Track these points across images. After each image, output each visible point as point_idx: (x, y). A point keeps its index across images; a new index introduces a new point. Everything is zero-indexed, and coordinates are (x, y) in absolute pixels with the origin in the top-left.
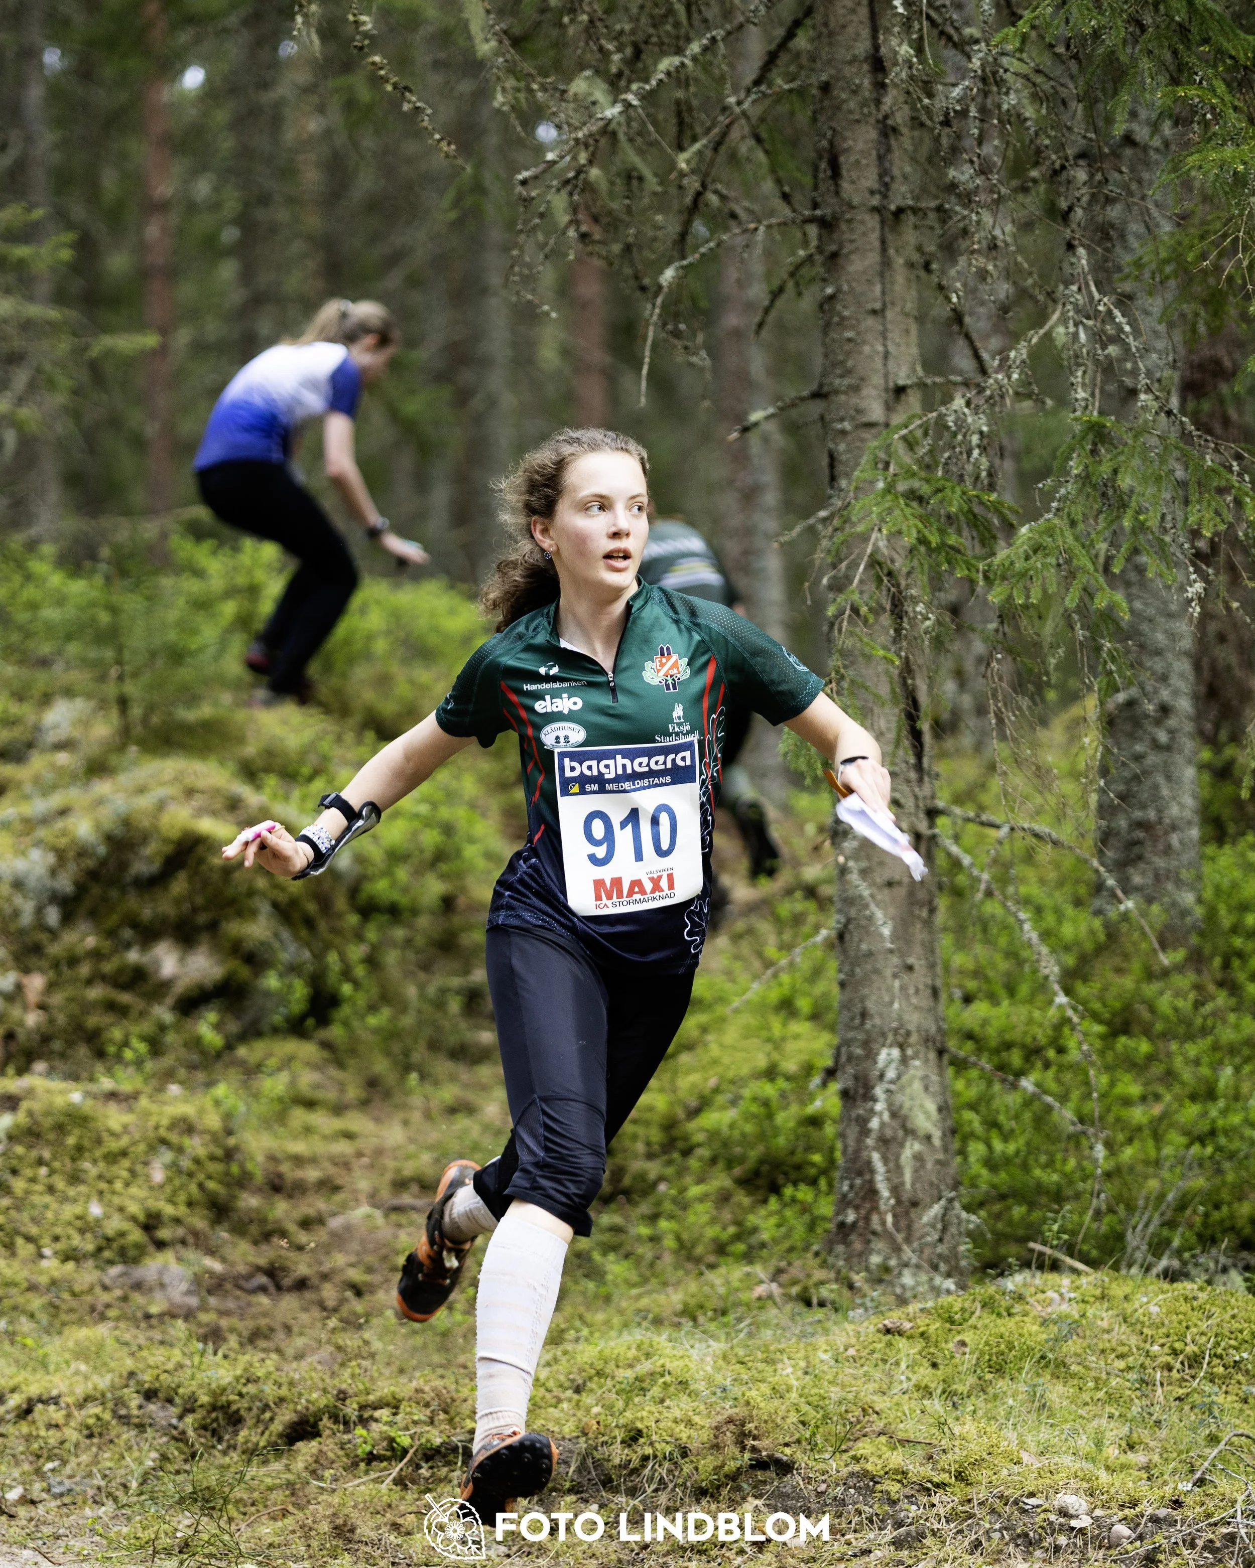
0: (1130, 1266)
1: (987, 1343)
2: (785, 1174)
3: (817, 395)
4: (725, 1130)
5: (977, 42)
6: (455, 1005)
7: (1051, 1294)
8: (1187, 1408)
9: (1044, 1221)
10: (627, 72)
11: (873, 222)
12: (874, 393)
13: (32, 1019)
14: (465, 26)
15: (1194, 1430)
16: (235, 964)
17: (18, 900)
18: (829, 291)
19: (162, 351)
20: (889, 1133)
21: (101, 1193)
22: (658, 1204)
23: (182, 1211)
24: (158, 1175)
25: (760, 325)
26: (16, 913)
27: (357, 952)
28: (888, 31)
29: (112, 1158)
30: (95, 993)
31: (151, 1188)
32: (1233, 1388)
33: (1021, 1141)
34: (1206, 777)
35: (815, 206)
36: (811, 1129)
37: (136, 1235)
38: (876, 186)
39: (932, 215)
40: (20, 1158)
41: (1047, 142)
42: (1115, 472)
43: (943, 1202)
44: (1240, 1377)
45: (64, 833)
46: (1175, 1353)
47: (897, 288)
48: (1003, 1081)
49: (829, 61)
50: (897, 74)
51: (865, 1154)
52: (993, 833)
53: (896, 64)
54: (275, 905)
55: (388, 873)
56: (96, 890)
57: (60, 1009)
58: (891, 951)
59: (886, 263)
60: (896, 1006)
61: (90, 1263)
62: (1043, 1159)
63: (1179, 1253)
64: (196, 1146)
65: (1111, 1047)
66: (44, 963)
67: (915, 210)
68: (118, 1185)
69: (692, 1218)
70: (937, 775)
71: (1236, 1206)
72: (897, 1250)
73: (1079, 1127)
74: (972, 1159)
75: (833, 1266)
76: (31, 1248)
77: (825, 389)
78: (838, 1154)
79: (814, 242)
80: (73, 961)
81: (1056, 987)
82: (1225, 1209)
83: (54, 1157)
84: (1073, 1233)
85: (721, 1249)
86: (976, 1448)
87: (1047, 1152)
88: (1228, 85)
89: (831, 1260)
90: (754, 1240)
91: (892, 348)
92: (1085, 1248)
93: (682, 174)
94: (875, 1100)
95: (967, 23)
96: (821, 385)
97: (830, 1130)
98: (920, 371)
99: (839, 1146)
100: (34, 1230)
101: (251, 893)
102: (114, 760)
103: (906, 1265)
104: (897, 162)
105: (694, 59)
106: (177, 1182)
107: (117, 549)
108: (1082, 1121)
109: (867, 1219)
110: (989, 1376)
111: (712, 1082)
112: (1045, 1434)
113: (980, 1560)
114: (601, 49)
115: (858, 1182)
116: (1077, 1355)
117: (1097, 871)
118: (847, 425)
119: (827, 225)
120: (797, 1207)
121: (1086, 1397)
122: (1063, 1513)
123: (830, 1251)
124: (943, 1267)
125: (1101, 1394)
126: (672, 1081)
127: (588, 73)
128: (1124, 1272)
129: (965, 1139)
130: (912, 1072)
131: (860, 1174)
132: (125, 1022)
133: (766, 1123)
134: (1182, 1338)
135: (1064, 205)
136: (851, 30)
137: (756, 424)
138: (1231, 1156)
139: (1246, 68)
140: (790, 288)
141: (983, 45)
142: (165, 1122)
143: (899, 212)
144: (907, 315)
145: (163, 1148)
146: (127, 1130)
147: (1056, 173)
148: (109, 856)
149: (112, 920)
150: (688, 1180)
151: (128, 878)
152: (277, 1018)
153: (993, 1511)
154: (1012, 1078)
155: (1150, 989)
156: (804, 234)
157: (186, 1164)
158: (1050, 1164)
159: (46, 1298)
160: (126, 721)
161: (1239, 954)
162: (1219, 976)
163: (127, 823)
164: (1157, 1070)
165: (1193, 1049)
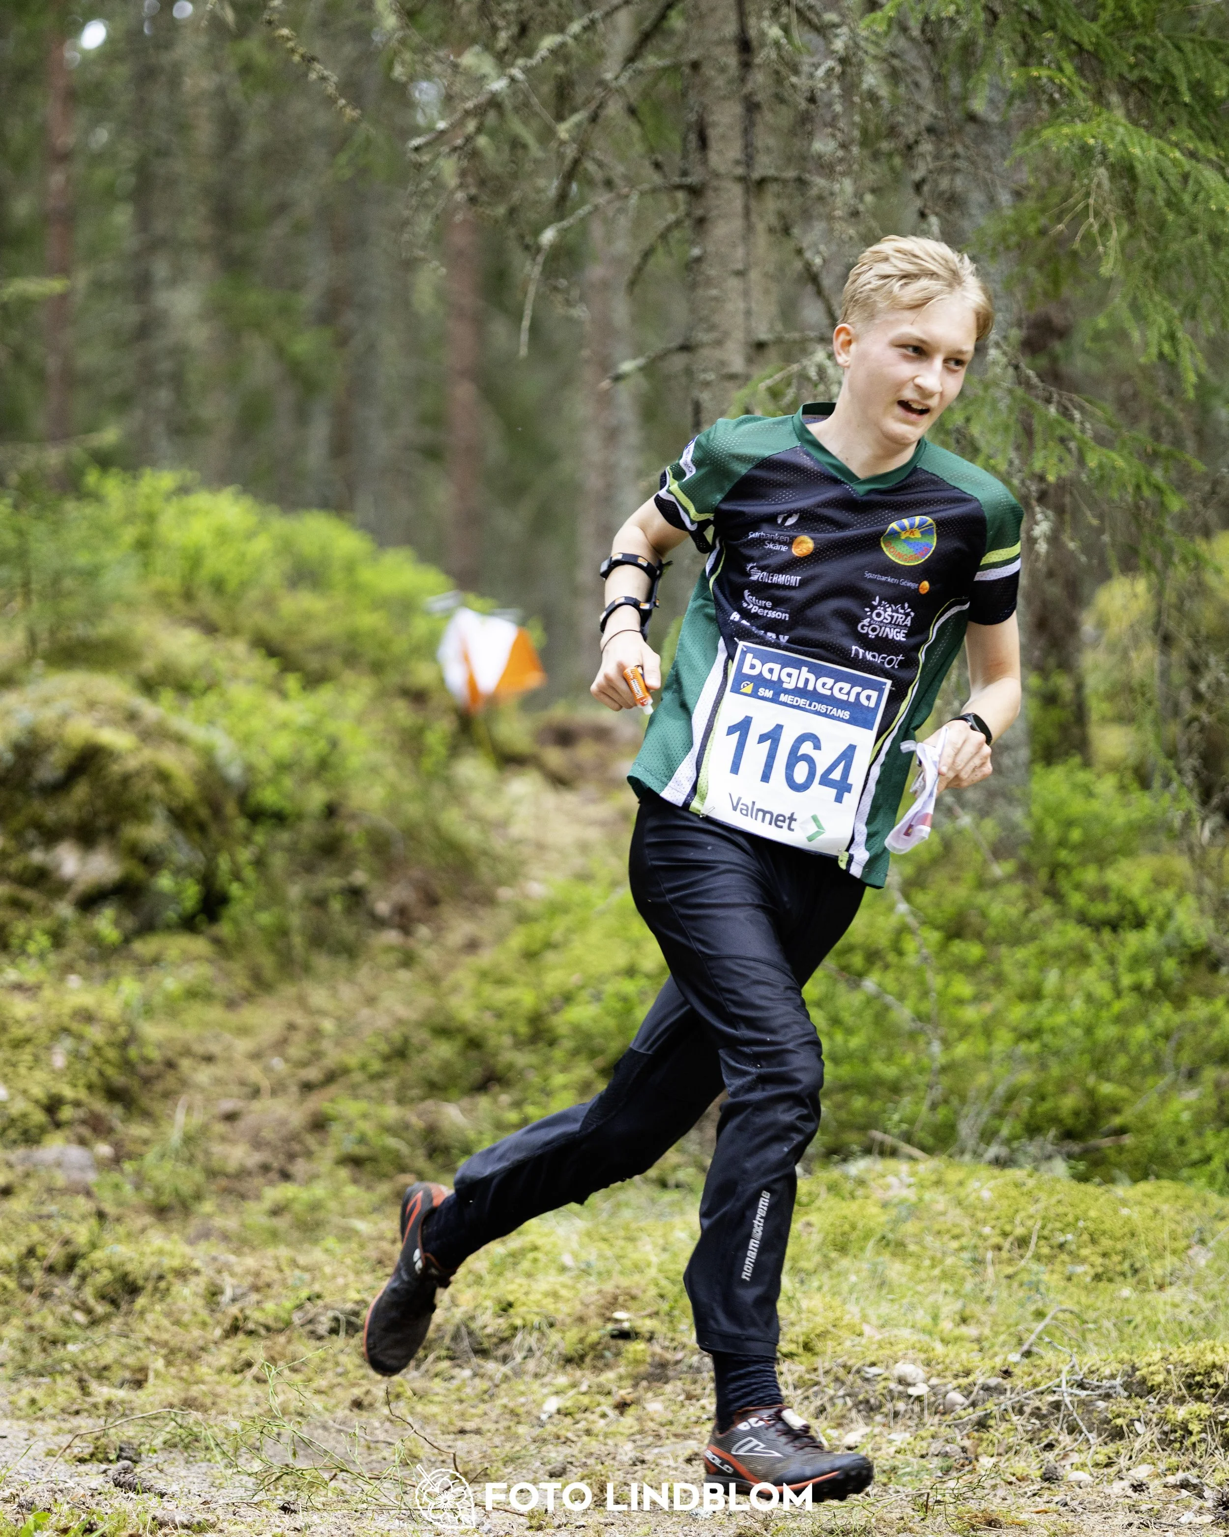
0: (962, 1152)
1: (832, 1225)
3: (684, 348)
5: (836, 26)
6: (336, 906)
7: (891, 1180)
8: (1015, 1285)
9: (885, 1111)
10: (513, 48)
11: (737, 190)
12: (735, 346)
15: (1022, 1306)
16: (132, 865)
18: (696, 252)
19: (67, 295)
21: (5, 1076)
22: (525, 1091)
23: (82, 1094)
24: (59, 1060)
25: (633, 282)
27: (245, 855)
28: (757, 15)
29: (18, 1044)
30: (2, 890)
31: (53, 1072)
32: (1058, 1267)
33: (863, 1037)
34: (1037, 703)
35: (685, 173)
37: (39, 1117)
38: (741, 157)
39: (791, 184)
41: (901, 119)
44: (1064, 1257)
46: (1005, 1234)
47: (759, 251)
48: (847, 980)
49: (700, 41)
50: (764, 55)
53: (762, 45)
54: (170, 811)
55: (275, 781)
59: (749, 228)
62: (883, 1053)
63: (1008, 1142)
64: (95, 1034)
65: (947, 951)
67: (776, 179)
68: (22, 1070)
71: (1060, 1098)
73: (917, 1025)
77: (691, 342)
79: (682, 208)
81: (898, 895)
82: (1050, 1102)
84: (912, 1122)
86: (821, 1322)
87: (886, 1047)
91: (753, 305)
92: (923, 1137)
93: (562, 143)
95: (826, 9)
96: (688, 339)
98: (779, 327)
101: (148, 798)
102: (20, 674)
104: (761, 135)
105: (576, 37)
106: (78, 1067)
107: (24, 476)
108: (919, 1017)
110: (834, 1255)
111: (576, 979)
112: (885, 1309)
113: (825, 1424)
114: (492, 25)
116: (915, 1235)
118: (711, 376)
119: (695, 192)
121: (922, 1274)
122: (901, 1381)
125: (937, 1272)
126: (539, 978)
127: (477, 48)
128: (957, 1158)
132: (29, 918)
133: (624, 1017)
134: (1011, 1221)
135: (916, 178)
136: (720, 14)
137: (627, 374)
138: (1057, 1053)
139: (1088, 52)
140: (660, 250)
141: (844, 30)
142: (66, 1010)
143: (762, 183)
144: (766, 275)
145: (63, 1036)
146: (31, 1019)
147: (909, 148)
148: (16, 762)
149: (17, 822)
150: (552, 1069)
151: (34, 783)
152: (171, 915)
153: (837, 1379)
154: (855, 978)
155: (981, 897)
156: (674, 200)
157: (86, 1050)
158: (889, 1058)
160: (32, 638)
161: (1064, 865)
162: (1046, 885)
163: (32, 732)
164: (987, 971)
165: (1021, 953)
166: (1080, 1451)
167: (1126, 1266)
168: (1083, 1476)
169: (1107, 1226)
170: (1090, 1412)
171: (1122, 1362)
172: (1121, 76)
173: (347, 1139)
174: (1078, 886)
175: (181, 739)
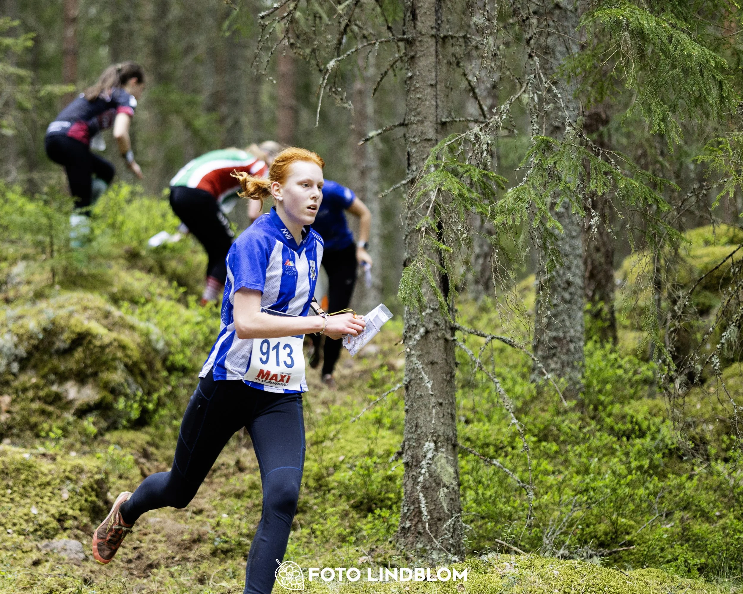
0: (545, 552)
1: (474, 587)
2: (375, 504)
3: (402, 125)
4: (347, 482)
7: (506, 563)
9: (502, 530)
11: (432, 42)
12: (431, 124)
13: (4, 418)
16: (105, 393)
18: (410, 74)
20: (428, 484)
21: (37, 503)
22: (313, 517)
23: (77, 513)
24: (66, 495)
25: (376, 90)
27: (165, 390)
29: (43, 486)
30: (35, 406)
31: (62, 501)
33: (493, 491)
34: (588, 317)
35: (404, 33)
36: (389, 483)
37: (54, 524)
38: (434, 25)
39: (460, 40)
41: (519, 6)
42: (555, 163)
43: (453, 518)
45: (22, 327)
47: (443, 74)
48: (485, 461)
51: (415, 494)
52: (483, 340)
54: (126, 365)
55: (182, 351)
56: (37, 355)
57: (17, 413)
58: (432, 395)
60: (433, 422)
61: (31, 537)
62: (504, 500)
63: (568, 547)
64: (84, 480)
65: (538, 447)
66: (10, 391)
67: (452, 37)
68: (46, 500)
69: (329, 523)
70: (456, 311)
71: (597, 525)
72: (431, 541)
73: (522, 484)
74: (468, 499)
75: (398, 549)
76: (2, 529)
77: (407, 122)
78: (402, 494)
79: (403, 51)
80: (25, 390)
81: (512, 415)
82: (592, 527)
83: (15, 484)
84: (517, 535)
85: (343, 539)
87: (505, 497)
89: (397, 545)
90: (359, 535)
91: (440, 103)
92: (523, 544)
93: (340, 16)
94: (421, 467)
96: (405, 120)
97: (398, 482)
98: (453, 115)
99: (403, 490)
100: (3, 521)
101: (114, 358)
102: (47, 291)
103: (435, 549)
104: (444, 14)
106: (75, 500)
107: (51, 188)
108: (523, 481)
109: (416, 526)
111: (341, 458)
115: (412, 507)
116: (518, 593)
117: (533, 359)
118: (417, 140)
119: (409, 43)
120: (381, 520)
123: (397, 541)
124: (453, 550)
126: (321, 456)
128: (542, 554)
129: (465, 489)
130: (440, 454)
131: (413, 503)
132: (50, 422)
133: (367, 479)
134: (569, 587)
135: (527, 38)
137: (372, 138)
138: (596, 501)
140: (391, 73)
142: (69, 469)
143: (445, 38)
144: (447, 87)
145: (67, 482)
146: (50, 472)
147: (524, 21)
148: (44, 338)
149: (44, 370)
150: (327, 506)
151: (53, 349)
152: (124, 421)
154: (489, 460)
155: (558, 419)
156: (398, 47)
157: (80, 490)
158: (508, 502)
159: (9, 553)
160: (54, 273)
161: (602, 403)
162: (592, 414)
163: (53, 323)
164: (561, 458)
165: (578, 449)
169: (620, 591)
173: (218, 539)
174: (609, 415)
175: (132, 328)
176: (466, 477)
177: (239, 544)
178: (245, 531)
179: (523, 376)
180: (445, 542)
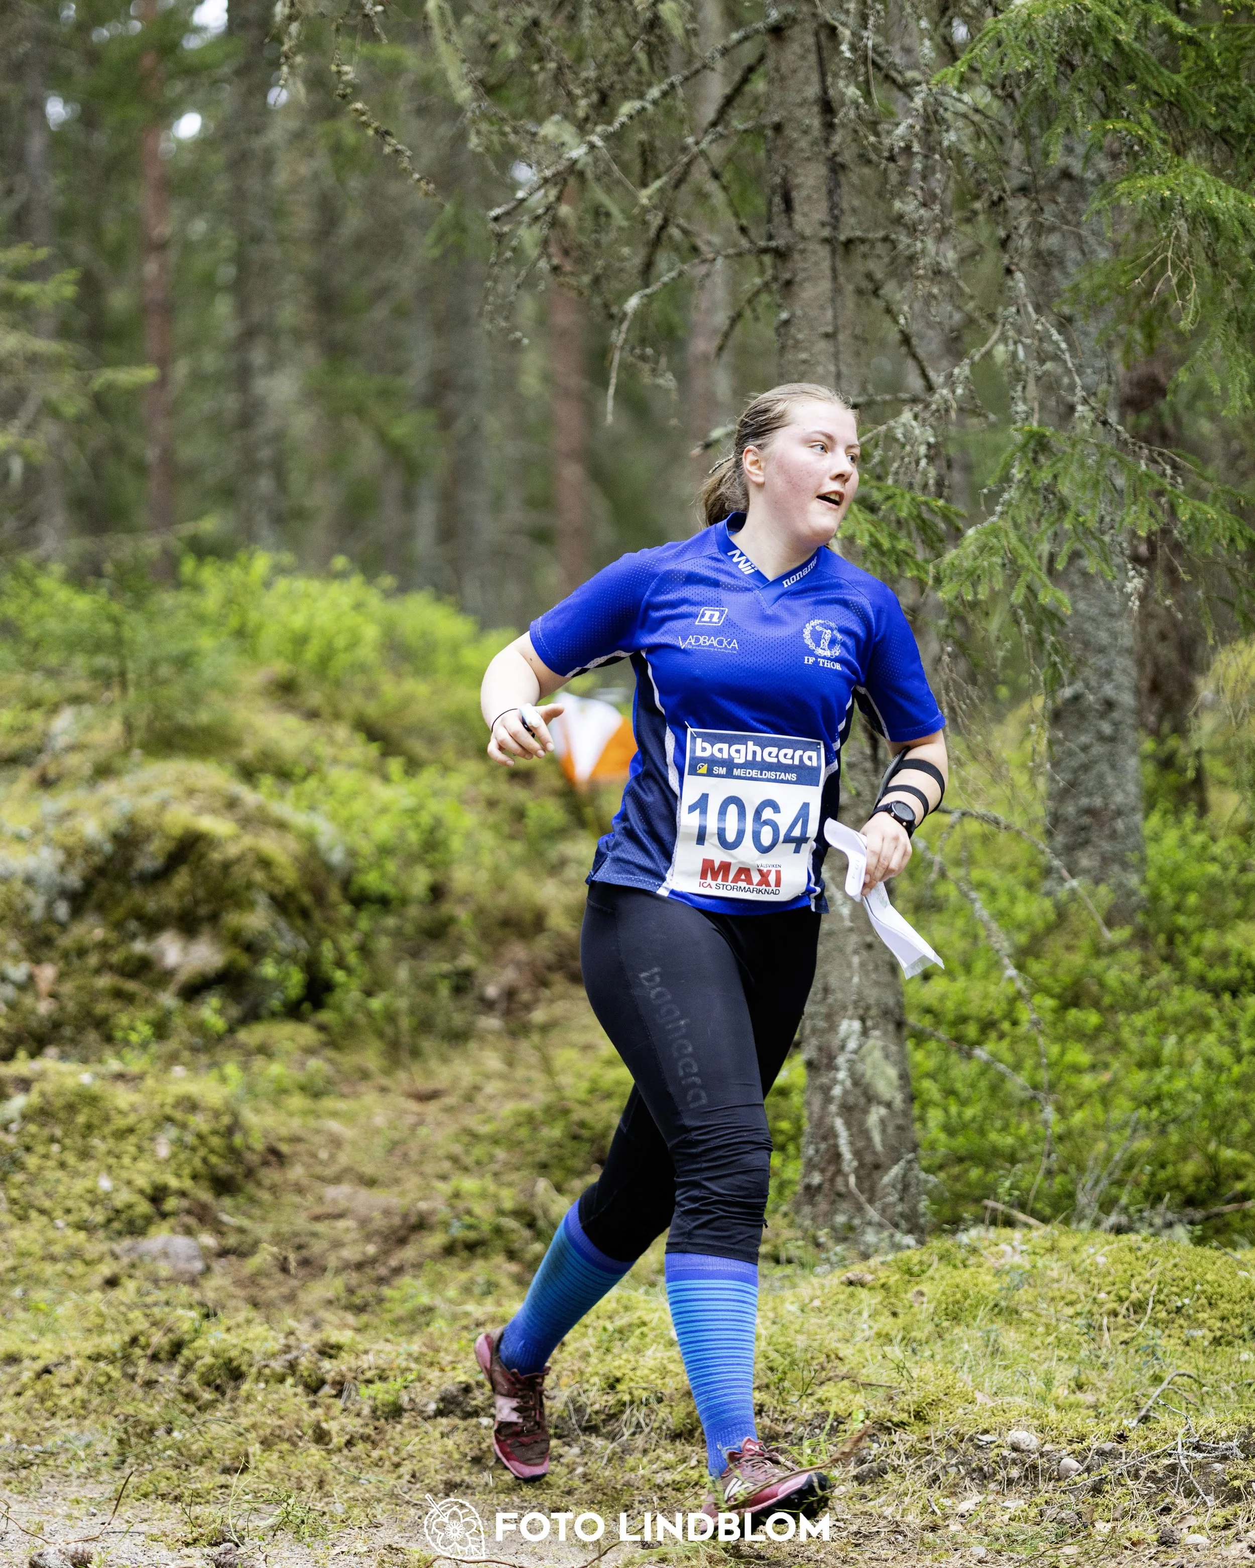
0: (1080, 1221)
1: (944, 1293)
5: (919, 84)
6: (444, 989)
7: (1004, 1247)
8: (1132, 1350)
9: (997, 1180)
10: (593, 116)
11: (824, 252)
13: (44, 1007)
14: (443, 74)
15: (1139, 1370)
16: (234, 952)
17: (30, 895)
18: (784, 315)
19: (162, 383)
20: (851, 1100)
21: (110, 1168)
23: (187, 1184)
24: (164, 1150)
25: (721, 349)
26: (28, 908)
27: (349, 941)
28: (836, 75)
29: (121, 1134)
30: (103, 982)
31: (158, 1162)
32: (1175, 1332)
33: (978, 1107)
34: (1150, 767)
35: (770, 237)
37: (144, 1207)
38: (826, 218)
39: (879, 245)
40: (33, 1136)
41: (985, 175)
42: (1055, 477)
43: (902, 1163)
44: (1181, 1321)
45: (72, 832)
46: (1121, 1300)
47: (847, 313)
48: (960, 1050)
49: (782, 103)
50: (845, 115)
51: (828, 1120)
52: (946, 819)
53: (843, 104)
54: (273, 897)
55: (378, 865)
56: (103, 885)
57: (71, 998)
58: (851, 930)
60: (856, 980)
61: (101, 1234)
62: (998, 1123)
63: (1126, 1209)
64: (199, 1122)
65: (1062, 1019)
66: (55, 955)
67: (863, 241)
68: (126, 1160)
71: (1180, 1165)
72: (860, 1209)
73: (1030, 1093)
74: (931, 1124)
75: (801, 1225)
76: (44, 1219)
78: (804, 1121)
79: (770, 272)
80: (82, 952)
81: (1006, 961)
82: (1170, 1169)
83: (66, 1135)
84: (1025, 1191)
86: (932, 1390)
87: (1002, 1118)
88: (1154, 119)
89: (798, 1220)
91: (844, 369)
92: (1038, 1205)
93: (645, 210)
94: (837, 1069)
95: (910, 67)
97: (796, 1099)
98: (870, 388)
100: (47, 1204)
101: (250, 885)
102: (118, 763)
103: (870, 1223)
104: (846, 196)
105: (655, 103)
106: (182, 1156)
107: (118, 565)
108: (1033, 1087)
109: (832, 1180)
110: (946, 1324)
112: (998, 1376)
113: (938, 1493)
114: (569, 94)
115: (823, 1146)
116: (1028, 1303)
117: (1043, 852)
121: (1037, 1342)
122: (1016, 1448)
123: (797, 1212)
124: (903, 1224)
125: (1051, 1339)
127: (556, 117)
128: (1074, 1226)
129: (925, 1106)
130: (871, 1042)
131: (825, 1138)
132: (131, 1009)
134: (1127, 1286)
135: (1002, 234)
136: (801, 75)
137: (717, 441)
138: (1176, 1119)
139: (1171, 103)
140: (748, 313)
141: (924, 86)
142: (170, 1100)
143: (849, 243)
144: (856, 337)
145: (168, 1125)
146: (134, 1108)
147: (995, 203)
148: (115, 853)
149: (119, 913)
151: (133, 874)
152: (275, 1003)
153: (950, 1448)
154: (966, 1049)
155: (1098, 965)
156: (761, 263)
157: (190, 1139)
158: (1005, 1128)
159: (59, 1266)
160: (129, 727)
161: (1182, 931)
162: (1164, 951)
163: (131, 822)
164: (1106, 1040)
165: (1139, 1020)
166: (1197, 1514)
167: (1245, 1329)
168: (1201, 1539)
169: (1225, 1289)
170: (1207, 1474)
171: (1238, 1423)
172: (1204, 125)
173: (456, 1224)
174: (1197, 952)
175: (281, 826)
176: (927, 1084)
177: (498, 1231)
178: (508, 1204)
179: (1030, 886)
180: (890, 1211)
